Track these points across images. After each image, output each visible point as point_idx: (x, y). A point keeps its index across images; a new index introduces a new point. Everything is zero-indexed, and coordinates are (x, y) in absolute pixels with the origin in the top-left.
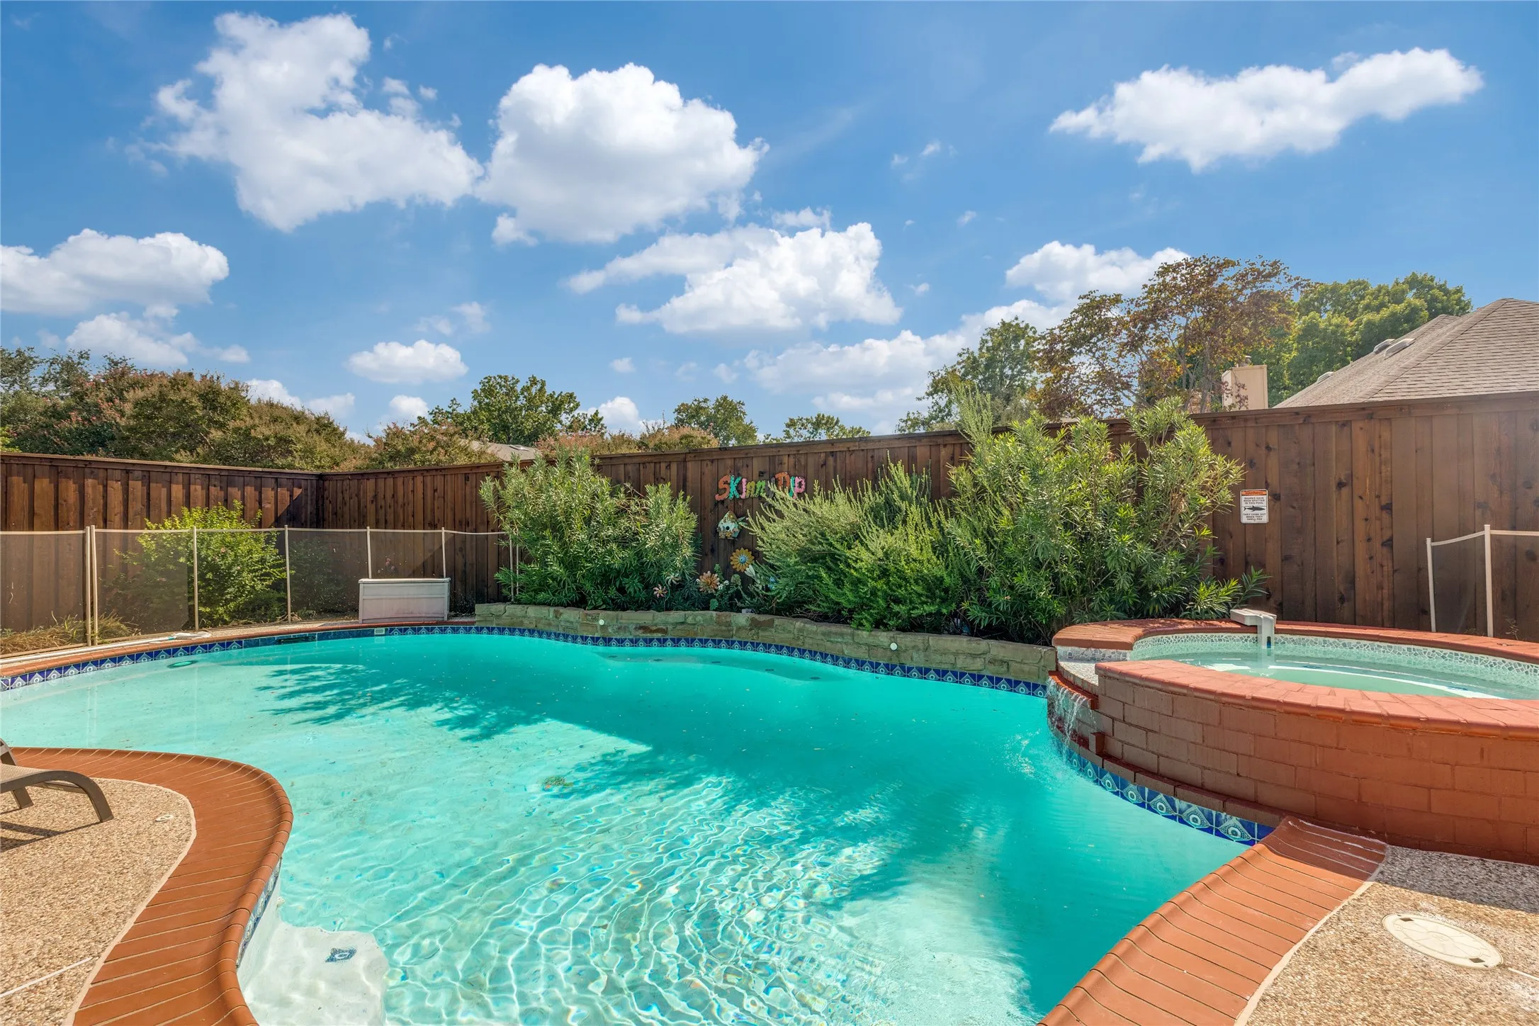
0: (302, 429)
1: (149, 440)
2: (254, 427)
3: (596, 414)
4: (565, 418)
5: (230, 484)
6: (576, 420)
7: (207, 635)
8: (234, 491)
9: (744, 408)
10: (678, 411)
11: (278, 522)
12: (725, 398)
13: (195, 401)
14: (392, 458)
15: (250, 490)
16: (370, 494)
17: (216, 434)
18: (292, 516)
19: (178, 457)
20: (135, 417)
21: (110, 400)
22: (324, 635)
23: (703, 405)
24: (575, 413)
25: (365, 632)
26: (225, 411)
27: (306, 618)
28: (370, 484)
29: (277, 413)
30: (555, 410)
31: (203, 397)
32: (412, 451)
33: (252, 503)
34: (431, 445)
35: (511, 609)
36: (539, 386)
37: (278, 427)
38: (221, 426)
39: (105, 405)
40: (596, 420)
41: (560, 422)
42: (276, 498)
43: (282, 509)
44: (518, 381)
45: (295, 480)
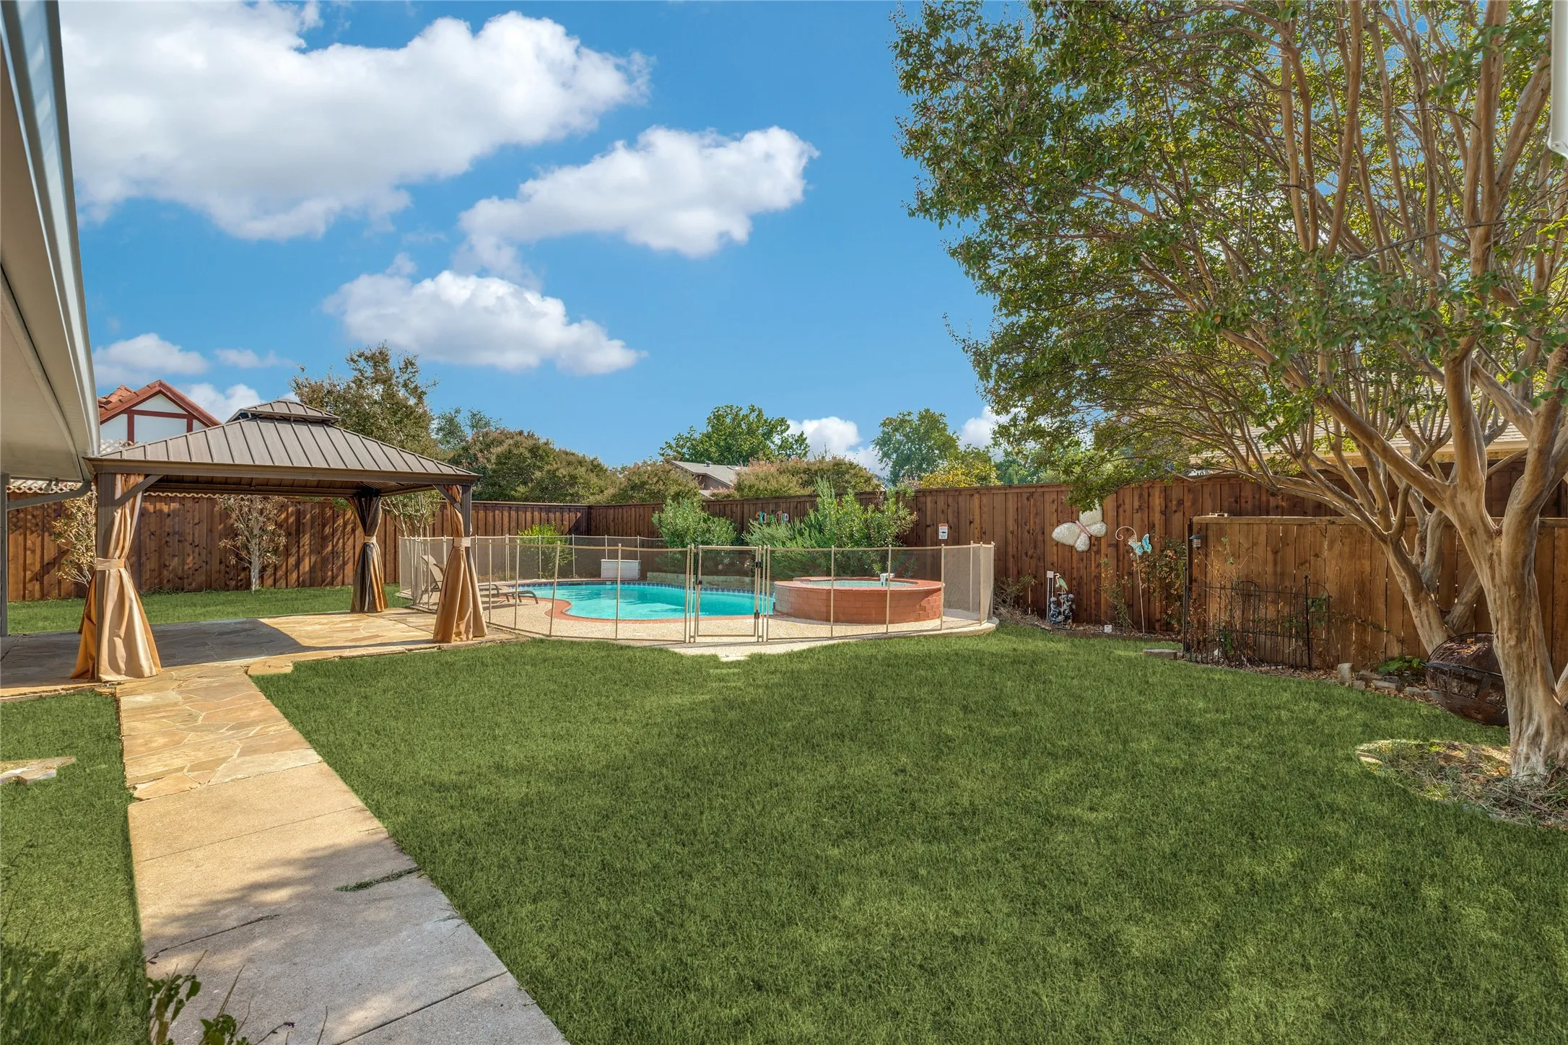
0: (583, 469)
1: (504, 478)
2: (558, 469)
3: (802, 435)
4: (777, 439)
5: (550, 511)
6: (784, 441)
7: (544, 580)
8: (552, 515)
9: (945, 420)
10: (884, 424)
11: (570, 532)
12: (927, 411)
13: (528, 455)
14: (632, 488)
15: (558, 514)
16: (612, 517)
17: (538, 474)
18: (575, 529)
19: (518, 489)
20: (496, 464)
21: (481, 451)
22: (587, 584)
23: (907, 418)
24: (785, 435)
25: (603, 583)
26: (542, 458)
27: (581, 577)
28: (612, 511)
29: (571, 458)
30: (768, 435)
31: (531, 451)
32: (644, 483)
33: (559, 522)
34: (655, 480)
35: (663, 575)
36: (757, 413)
37: (571, 469)
38: (540, 468)
39: (479, 455)
40: (801, 440)
41: (773, 443)
42: (570, 518)
43: (572, 524)
44: (741, 409)
45: (577, 509)
